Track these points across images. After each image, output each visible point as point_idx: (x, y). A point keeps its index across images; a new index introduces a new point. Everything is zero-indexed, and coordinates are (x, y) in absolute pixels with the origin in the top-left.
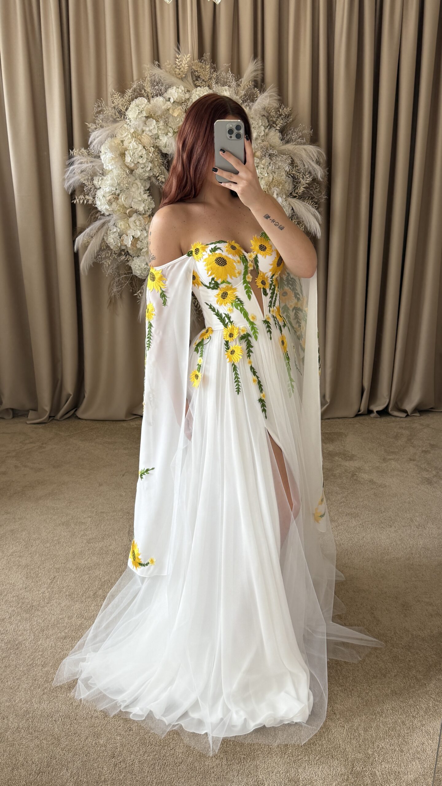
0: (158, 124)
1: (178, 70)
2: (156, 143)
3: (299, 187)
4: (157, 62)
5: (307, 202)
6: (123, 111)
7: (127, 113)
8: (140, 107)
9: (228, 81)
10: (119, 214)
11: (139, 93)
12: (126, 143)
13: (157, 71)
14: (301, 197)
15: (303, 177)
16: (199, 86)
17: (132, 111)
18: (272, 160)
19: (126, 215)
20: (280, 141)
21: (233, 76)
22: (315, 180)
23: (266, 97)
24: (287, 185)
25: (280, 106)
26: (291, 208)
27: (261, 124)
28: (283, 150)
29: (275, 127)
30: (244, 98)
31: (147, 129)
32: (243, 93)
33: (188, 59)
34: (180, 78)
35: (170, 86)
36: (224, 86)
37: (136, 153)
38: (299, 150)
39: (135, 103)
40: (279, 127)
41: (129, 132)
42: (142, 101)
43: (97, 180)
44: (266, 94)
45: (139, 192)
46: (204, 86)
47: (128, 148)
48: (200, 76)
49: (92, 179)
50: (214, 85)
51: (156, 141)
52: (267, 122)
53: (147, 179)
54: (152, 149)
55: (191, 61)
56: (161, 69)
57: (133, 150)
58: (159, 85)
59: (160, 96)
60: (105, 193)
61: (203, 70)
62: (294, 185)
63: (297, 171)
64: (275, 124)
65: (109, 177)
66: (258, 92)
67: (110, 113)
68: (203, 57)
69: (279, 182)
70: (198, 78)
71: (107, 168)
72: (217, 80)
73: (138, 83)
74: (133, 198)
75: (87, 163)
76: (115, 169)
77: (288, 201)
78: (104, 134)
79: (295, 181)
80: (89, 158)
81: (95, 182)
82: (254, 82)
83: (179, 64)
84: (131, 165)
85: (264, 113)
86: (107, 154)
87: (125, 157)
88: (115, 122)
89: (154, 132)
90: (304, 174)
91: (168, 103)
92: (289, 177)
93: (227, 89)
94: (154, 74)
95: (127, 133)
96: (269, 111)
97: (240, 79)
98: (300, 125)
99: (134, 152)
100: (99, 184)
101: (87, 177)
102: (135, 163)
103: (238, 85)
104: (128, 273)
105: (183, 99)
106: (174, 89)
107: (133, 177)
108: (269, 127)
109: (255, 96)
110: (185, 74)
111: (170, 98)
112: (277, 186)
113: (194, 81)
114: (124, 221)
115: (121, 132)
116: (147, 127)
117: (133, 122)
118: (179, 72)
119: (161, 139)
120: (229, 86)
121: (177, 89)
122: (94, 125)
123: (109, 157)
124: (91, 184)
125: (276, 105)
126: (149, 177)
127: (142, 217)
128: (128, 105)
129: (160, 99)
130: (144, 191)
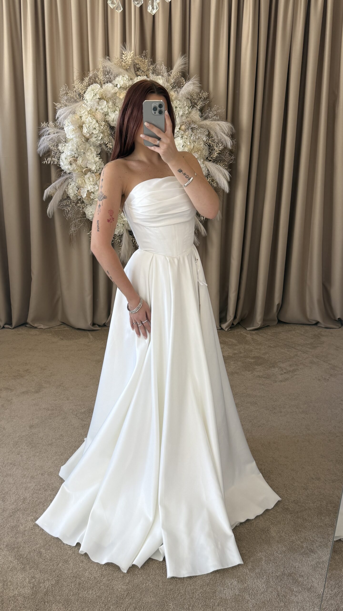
0: (108, 104)
1: (124, 63)
2: (106, 118)
3: (213, 153)
4: (108, 57)
5: (219, 164)
6: (82, 94)
7: (84, 95)
8: (94, 91)
9: (162, 72)
10: (77, 172)
11: (93, 81)
12: (83, 119)
13: (108, 64)
14: (216, 161)
15: (217, 145)
16: (139, 75)
17: (89, 94)
18: (193, 132)
19: (83, 173)
20: (200, 118)
21: (166, 68)
22: (225, 148)
23: (191, 84)
24: (204, 152)
25: (201, 91)
26: (207, 170)
27: (186, 104)
28: (202, 124)
29: (196, 108)
30: (173, 85)
31: (100, 108)
32: (173, 81)
33: (132, 55)
34: (126, 69)
35: (117, 75)
36: (158, 76)
37: (91, 126)
38: (214, 125)
39: (91, 88)
40: (199, 107)
41: (86, 110)
42: (96, 86)
43: (61, 146)
44: (190, 82)
45: (93, 156)
46: (143, 75)
47: (85, 122)
48: (141, 68)
49: (57, 146)
50: (151, 75)
51: (106, 117)
52: (190, 103)
53: (99, 146)
54: (103, 123)
55: (134, 57)
56: (111, 62)
57: (89, 124)
58: (110, 74)
59: (110, 83)
60: (68, 156)
61: (143, 64)
62: (210, 151)
63: (212, 141)
64: (196, 105)
65: (70, 144)
66: (184, 80)
67: (72, 95)
68: (143, 53)
69: (198, 149)
70: (138, 69)
71: (69, 137)
72: (153, 71)
73: (93, 72)
74: (88, 160)
75: (54, 134)
76: (75, 138)
77: (205, 164)
78: (68, 111)
79: (211, 148)
80: (55, 129)
81: (60, 148)
82: (182, 73)
83: (125, 58)
84: (87, 135)
85: (188, 96)
86: (69, 126)
87: (83, 129)
88: (75, 102)
89: (105, 110)
90: (218, 144)
91: (116, 88)
92: (206, 145)
93: (161, 78)
94: (106, 66)
95: (84, 111)
96: (192, 94)
97: (171, 70)
98: (215, 106)
99: (90, 125)
100: (63, 149)
101: (53, 144)
102: (90, 133)
103: (169, 75)
104: (83, 217)
105: (128, 85)
106: (120, 78)
107: (89, 144)
108: (191, 107)
109: (182, 84)
110: (129, 67)
111: (117, 85)
112: (197, 152)
113: (135, 72)
114: (81, 178)
115: (80, 110)
116: (99, 106)
117: (89, 103)
118: (125, 65)
119: (110, 115)
120: (162, 76)
121: (123, 78)
122: (60, 104)
123: (71, 129)
124: (57, 150)
125: (198, 90)
126: (100, 144)
127: (94, 175)
128: (86, 89)
129: (110, 85)
130: (96, 155)
